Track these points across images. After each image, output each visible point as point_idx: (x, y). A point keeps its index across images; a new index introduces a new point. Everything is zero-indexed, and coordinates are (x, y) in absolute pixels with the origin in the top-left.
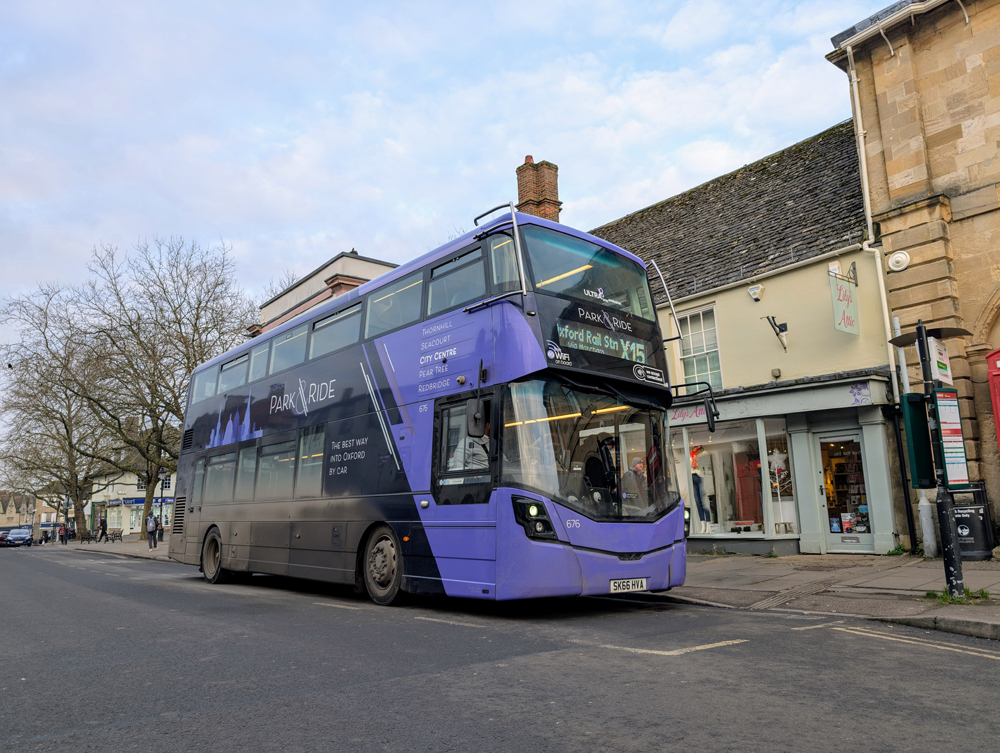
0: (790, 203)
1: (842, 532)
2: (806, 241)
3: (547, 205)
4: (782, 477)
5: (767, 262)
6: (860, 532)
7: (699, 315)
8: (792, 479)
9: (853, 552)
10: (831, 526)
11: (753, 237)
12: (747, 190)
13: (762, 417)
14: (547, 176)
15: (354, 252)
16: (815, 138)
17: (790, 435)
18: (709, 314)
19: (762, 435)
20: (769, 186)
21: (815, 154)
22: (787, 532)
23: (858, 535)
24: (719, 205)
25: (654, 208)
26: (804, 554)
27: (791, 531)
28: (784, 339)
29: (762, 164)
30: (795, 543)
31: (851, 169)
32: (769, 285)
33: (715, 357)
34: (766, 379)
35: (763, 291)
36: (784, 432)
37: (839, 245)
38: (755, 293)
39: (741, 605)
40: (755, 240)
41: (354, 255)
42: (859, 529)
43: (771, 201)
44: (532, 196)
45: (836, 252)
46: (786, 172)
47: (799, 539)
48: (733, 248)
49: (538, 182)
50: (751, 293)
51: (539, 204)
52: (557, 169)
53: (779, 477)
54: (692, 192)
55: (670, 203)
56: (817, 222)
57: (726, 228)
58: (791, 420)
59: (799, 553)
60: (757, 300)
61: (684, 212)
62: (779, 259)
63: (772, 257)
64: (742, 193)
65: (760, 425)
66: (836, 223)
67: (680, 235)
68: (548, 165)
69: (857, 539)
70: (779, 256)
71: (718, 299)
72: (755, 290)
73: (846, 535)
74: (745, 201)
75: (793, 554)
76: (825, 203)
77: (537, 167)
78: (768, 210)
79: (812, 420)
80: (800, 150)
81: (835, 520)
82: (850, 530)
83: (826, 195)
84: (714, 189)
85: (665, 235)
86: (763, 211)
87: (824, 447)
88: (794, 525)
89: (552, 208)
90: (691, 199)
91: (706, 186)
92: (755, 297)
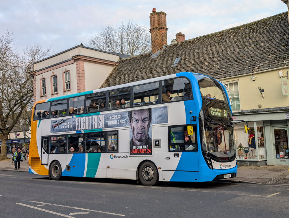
0: (263, 44)
1: (280, 158)
2: (271, 61)
3: (163, 30)
4: (261, 140)
5: (257, 67)
6: (286, 158)
7: (232, 83)
8: (264, 141)
9: (284, 164)
10: (277, 156)
11: (250, 56)
12: (245, 35)
13: (256, 121)
14: (163, 18)
15: (82, 45)
16: (270, 18)
17: (264, 127)
18: (236, 84)
19: (255, 126)
20: (254, 35)
21: (270, 25)
22: (262, 158)
23: (285, 159)
24: (235, 40)
25: (207, 36)
26: (268, 165)
27: (264, 158)
28: (263, 95)
29: (251, 25)
30: (265, 162)
31: (284, 34)
32: (258, 75)
33: (238, 99)
34: (256, 108)
35: (256, 78)
36: (262, 126)
37: (283, 65)
38: (253, 78)
39: (264, 183)
40: (251, 57)
41: (81, 46)
42: (286, 157)
43: (255, 41)
44: (157, 26)
45: (282, 68)
46: (260, 30)
47: (266, 161)
48: (243, 59)
49: (159, 20)
50: (252, 78)
51: (160, 29)
52: (166, 15)
53: (260, 140)
54: (223, 32)
55: (214, 35)
56: (273, 54)
57: (239, 50)
58: (265, 122)
59: (266, 165)
60: (254, 81)
61: (221, 40)
62: (261, 67)
63: (259, 65)
64: (244, 36)
65: (255, 124)
66: (281, 55)
67: (221, 50)
68: (163, 13)
69: (285, 160)
70: (261, 66)
71: (239, 79)
72: (253, 77)
73: (281, 159)
74: (245, 39)
75: (264, 165)
76: (275, 46)
77: (158, 14)
78: (255, 45)
79: (272, 123)
80: (265, 22)
81: (278, 154)
82: (282, 158)
83: (275, 43)
84: (232, 32)
85: (214, 48)
86: (253, 45)
87: (275, 131)
88: (265, 156)
89: (165, 31)
90: (223, 35)
91: (229, 30)
92: (253, 80)
